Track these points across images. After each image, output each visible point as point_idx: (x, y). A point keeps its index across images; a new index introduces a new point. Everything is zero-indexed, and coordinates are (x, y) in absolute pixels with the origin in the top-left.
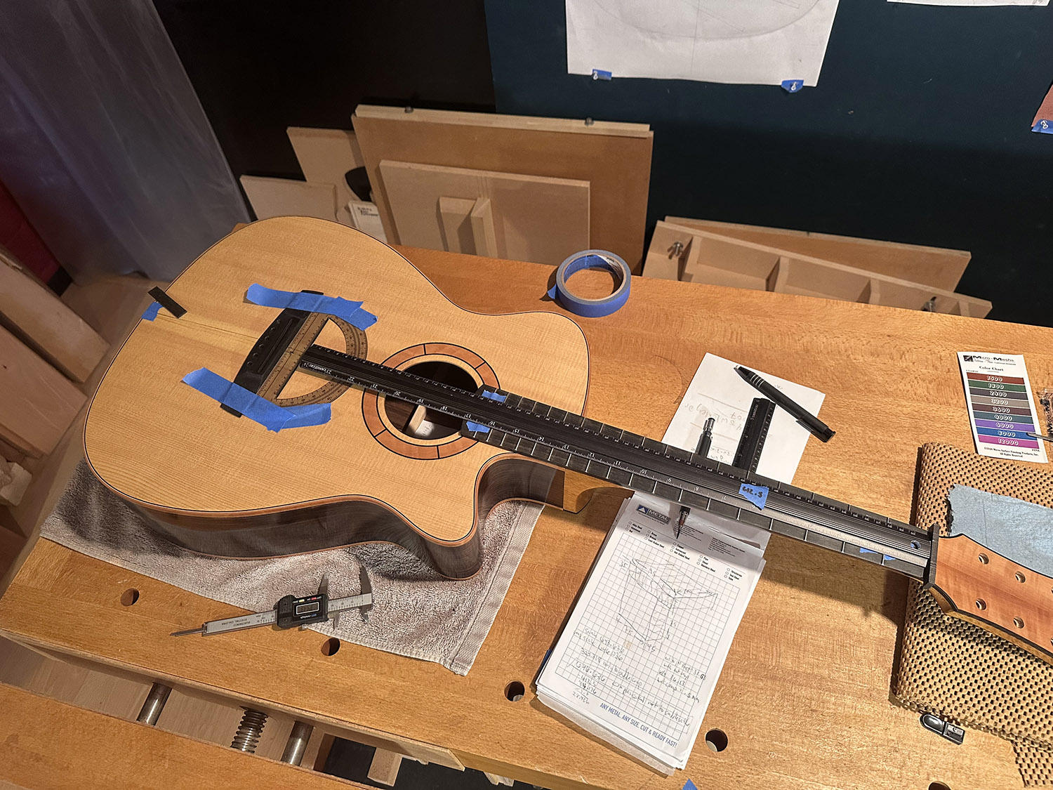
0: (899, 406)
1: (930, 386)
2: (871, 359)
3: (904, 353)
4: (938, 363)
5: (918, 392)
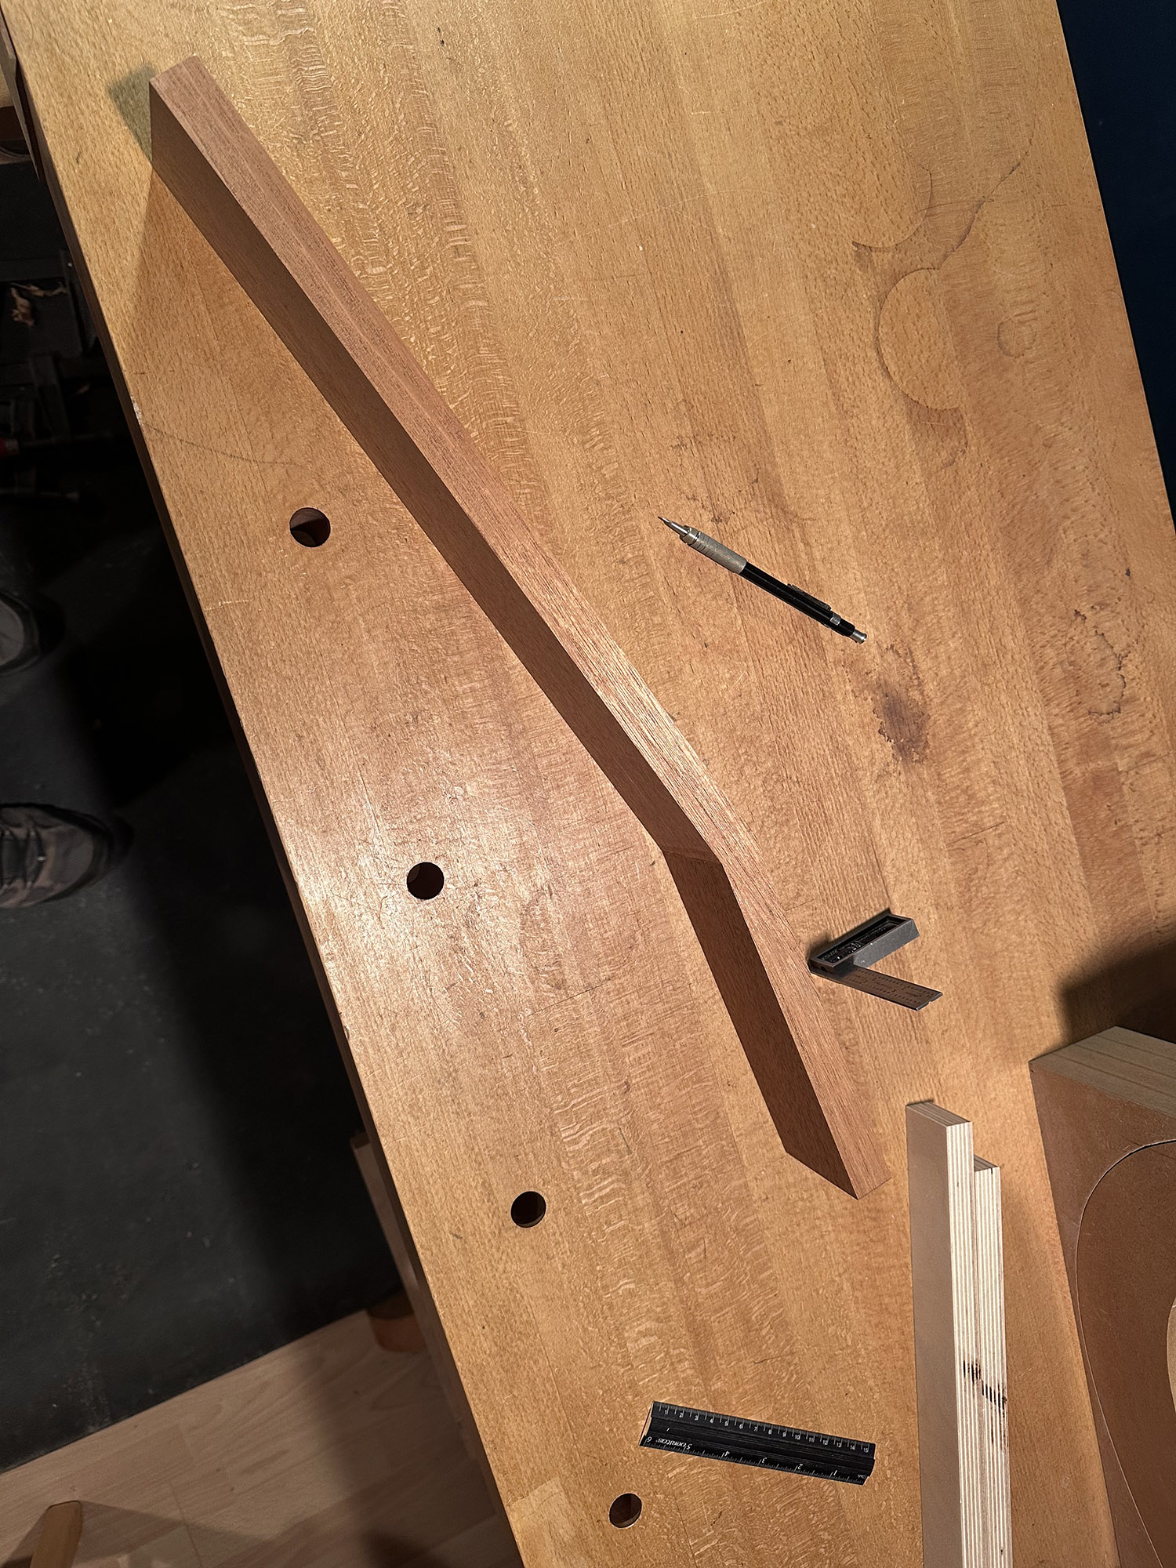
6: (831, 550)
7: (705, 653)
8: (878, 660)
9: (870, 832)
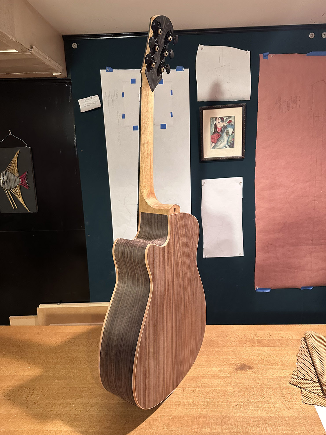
0: (228, 349)
1: (237, 343)
2: (217, 338)
3: (227, 336)
4: (238, 337)
5: (234, 345)
6: (209, 371)
7: (225, 396)
8: (231, 369)
9: (266, 377)
